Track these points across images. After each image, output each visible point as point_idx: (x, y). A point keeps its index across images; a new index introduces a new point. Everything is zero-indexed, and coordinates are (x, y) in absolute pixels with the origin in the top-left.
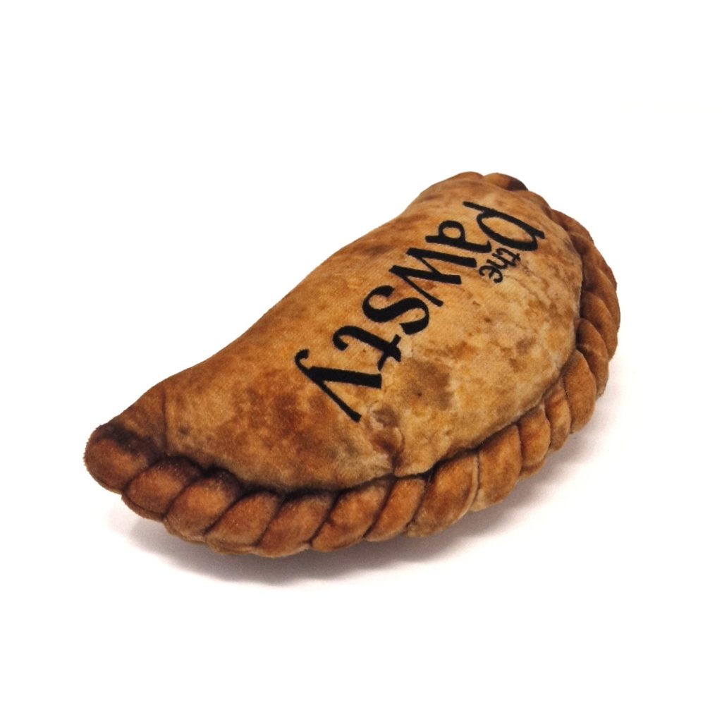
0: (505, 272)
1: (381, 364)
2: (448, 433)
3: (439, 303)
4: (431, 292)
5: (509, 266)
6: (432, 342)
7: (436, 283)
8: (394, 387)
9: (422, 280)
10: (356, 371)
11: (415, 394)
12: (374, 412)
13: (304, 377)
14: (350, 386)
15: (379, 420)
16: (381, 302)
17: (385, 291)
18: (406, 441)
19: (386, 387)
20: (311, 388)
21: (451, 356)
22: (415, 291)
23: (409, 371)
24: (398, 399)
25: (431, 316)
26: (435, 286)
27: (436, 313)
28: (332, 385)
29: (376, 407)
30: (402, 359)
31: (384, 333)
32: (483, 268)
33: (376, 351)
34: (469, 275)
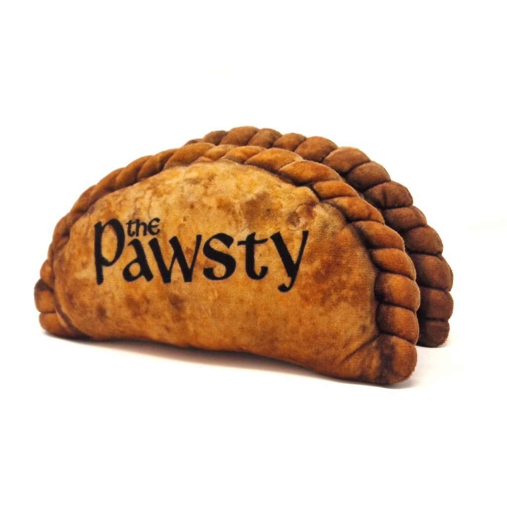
0: (147, 221)
1: (264, 241)
2: (280, 186)
3: (199, 238)
4: (193, 248)
5: (140, 222)
6: (230, 224)
7: (184, 249)
8: (274, 226)
9: (186, 259)
10: (277, 252)
11: (270, 213)
12: (295, 226)
13: (298, 277)
14: (289, 248)
15: (298, 221)
16: (219, 270)
17: (209, 273)
18: (300, 203)
19: (276, 229)
20: (303, 268)
21: (232, 208)
22: (198, 257)
23: (258, 224)
24: (279, 219)
25: (211, 235)
26: (187, 248)
27: (207, 234)
28: (295, 258)
29: (292, 228)
30: (252, 232)
31: (241, 253)
32: (152, 233)
33: (256, 249)
34: (165, 237)
